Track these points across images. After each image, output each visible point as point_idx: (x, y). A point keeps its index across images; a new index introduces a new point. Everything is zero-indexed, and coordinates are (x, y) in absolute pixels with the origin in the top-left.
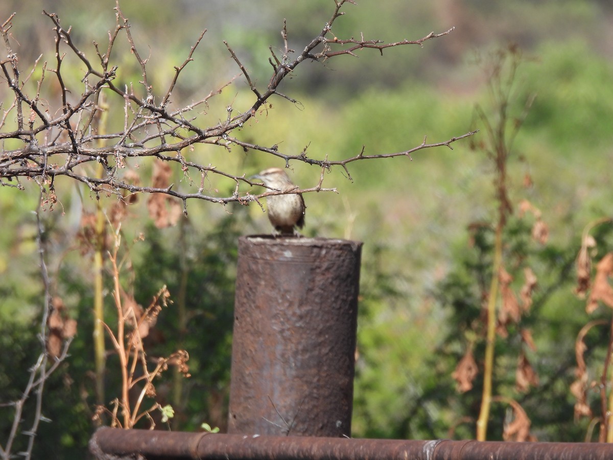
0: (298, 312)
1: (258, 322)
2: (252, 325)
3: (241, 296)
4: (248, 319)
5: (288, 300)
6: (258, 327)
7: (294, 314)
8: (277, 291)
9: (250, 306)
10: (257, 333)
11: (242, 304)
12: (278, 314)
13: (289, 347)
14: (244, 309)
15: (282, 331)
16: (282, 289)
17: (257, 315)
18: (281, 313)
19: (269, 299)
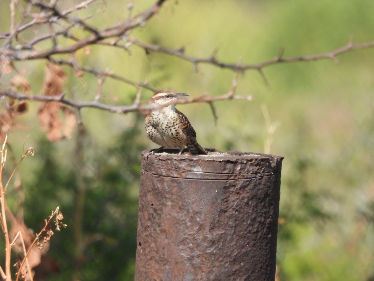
0: (209, 236)
1: (163, 248)
2: (157, 252)
3: (144, 218)
4: (153, 245)
5: (198, 223)
6: (164, 254)
7: (205, 239)
8: (185, 213)
9: (155, 230)
10: (164, 261)
11: (146, 228)
12: (187, 238)
13: (199, 277)
14: (148, 233)
15: (191, 259)
16: (191, 211)
17: (163, 240)
18: (190, 238)
19: (177, 222)
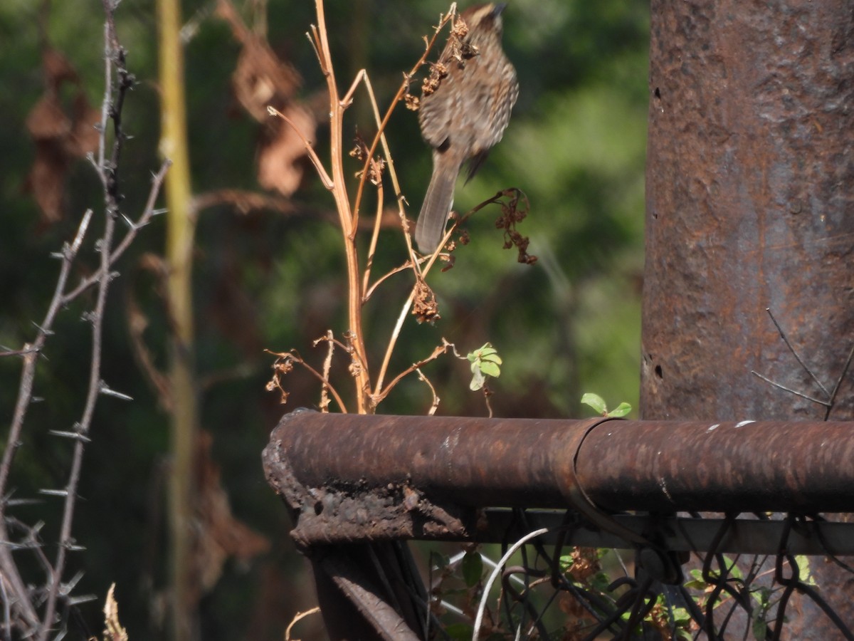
0: (831, 69)
1: (718, 102)
2: (702, 112)
3: (667, 29)
4: (691, 94)
5: (802, 38)
6: (719, 117)
7: (821, 76)
8: (770, 13)
9: (695, 57)
10: (719, 134)
11: (673, 53)
12: (775, 76)
13: (809, 171)
14: (678, 65)
15: (787, 126)
16: (784, 8)
17: (716, 82)
18: (784, 74)
19: (749, 36)
